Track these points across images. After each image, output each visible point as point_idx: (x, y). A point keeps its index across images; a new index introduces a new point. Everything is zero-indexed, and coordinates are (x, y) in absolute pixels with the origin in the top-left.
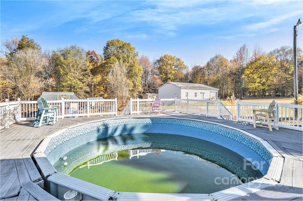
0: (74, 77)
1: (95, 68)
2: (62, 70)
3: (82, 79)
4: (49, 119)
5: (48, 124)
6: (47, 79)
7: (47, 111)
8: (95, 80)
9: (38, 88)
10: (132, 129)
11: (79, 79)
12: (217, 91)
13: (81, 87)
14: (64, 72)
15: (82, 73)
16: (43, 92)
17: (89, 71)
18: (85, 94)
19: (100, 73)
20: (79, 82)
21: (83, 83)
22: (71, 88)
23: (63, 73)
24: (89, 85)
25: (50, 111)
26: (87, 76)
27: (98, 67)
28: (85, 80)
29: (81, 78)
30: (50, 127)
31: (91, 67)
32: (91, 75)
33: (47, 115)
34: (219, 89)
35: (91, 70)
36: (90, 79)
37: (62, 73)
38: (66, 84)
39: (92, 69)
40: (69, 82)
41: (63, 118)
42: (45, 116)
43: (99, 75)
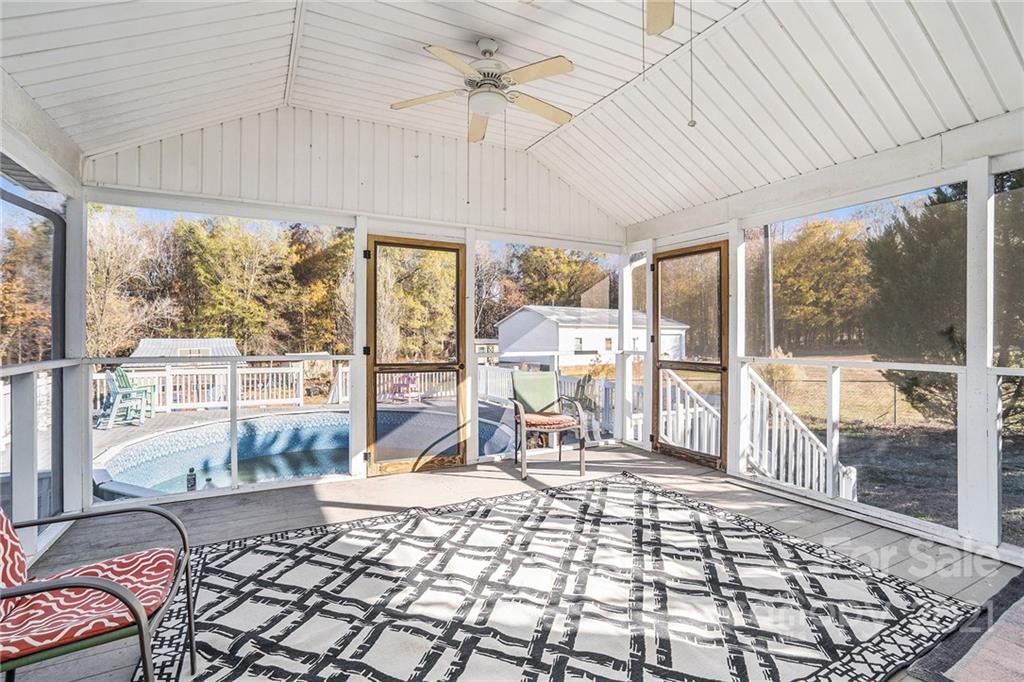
0: (243, 292)
1: (306, 261)
2: (201, 271)
3: (266, 297)
4: (132, 414)
5: (130, 424)
6: (156, 301)
7: (126, 396)
8: (305, 299)
9: (128, 326)
10: (313, 439)
11: (258, 298)
12: (683, 333)
13: (260, 319)
14: (209, 276)
15: (267, 276)
16: (142, 340)
17: (286, 271)
18: (276, 342)
19: (320, 277)
20: (254, 306)
21: (268, 307)
22: (232, 325)
23: (206, 277)
24: (289, 315)
25: (134, 395)
26: (280, 286)
27: (315, 258)
28: (274, 300)
29: (263, 292)
30: (133, 428)
31: (295, 259)
32: (293, 284)
33: (127, 404)
34: (688, 327)
35: (295, 269)
36: (289, 296)
37: (202, 278)
38: (214, 312)
39: (297, 263)
40: (224, 307)
41: (169, 411)
42: (122, 405)
43: (320, 283)
